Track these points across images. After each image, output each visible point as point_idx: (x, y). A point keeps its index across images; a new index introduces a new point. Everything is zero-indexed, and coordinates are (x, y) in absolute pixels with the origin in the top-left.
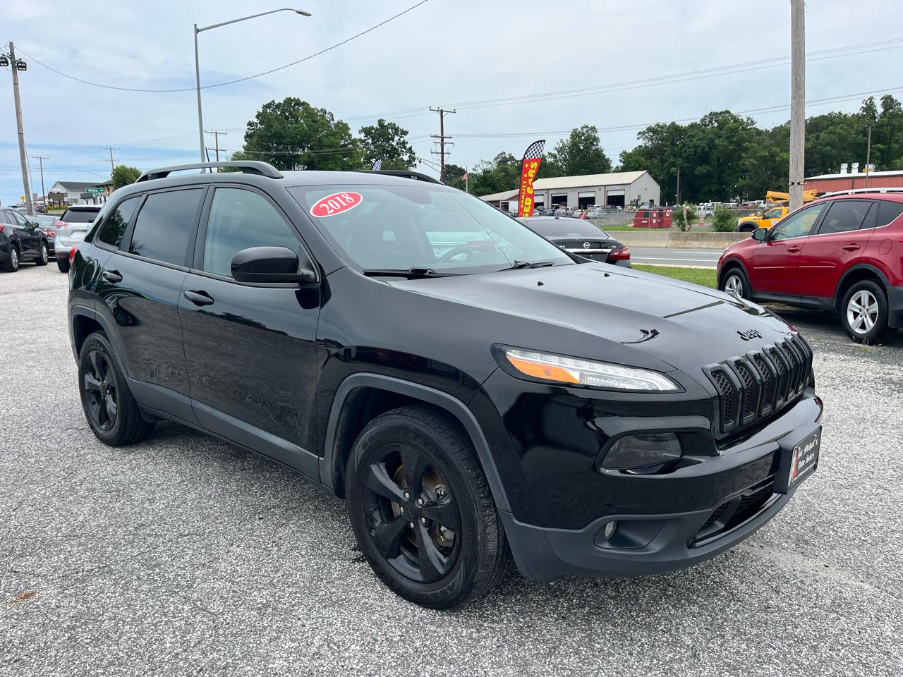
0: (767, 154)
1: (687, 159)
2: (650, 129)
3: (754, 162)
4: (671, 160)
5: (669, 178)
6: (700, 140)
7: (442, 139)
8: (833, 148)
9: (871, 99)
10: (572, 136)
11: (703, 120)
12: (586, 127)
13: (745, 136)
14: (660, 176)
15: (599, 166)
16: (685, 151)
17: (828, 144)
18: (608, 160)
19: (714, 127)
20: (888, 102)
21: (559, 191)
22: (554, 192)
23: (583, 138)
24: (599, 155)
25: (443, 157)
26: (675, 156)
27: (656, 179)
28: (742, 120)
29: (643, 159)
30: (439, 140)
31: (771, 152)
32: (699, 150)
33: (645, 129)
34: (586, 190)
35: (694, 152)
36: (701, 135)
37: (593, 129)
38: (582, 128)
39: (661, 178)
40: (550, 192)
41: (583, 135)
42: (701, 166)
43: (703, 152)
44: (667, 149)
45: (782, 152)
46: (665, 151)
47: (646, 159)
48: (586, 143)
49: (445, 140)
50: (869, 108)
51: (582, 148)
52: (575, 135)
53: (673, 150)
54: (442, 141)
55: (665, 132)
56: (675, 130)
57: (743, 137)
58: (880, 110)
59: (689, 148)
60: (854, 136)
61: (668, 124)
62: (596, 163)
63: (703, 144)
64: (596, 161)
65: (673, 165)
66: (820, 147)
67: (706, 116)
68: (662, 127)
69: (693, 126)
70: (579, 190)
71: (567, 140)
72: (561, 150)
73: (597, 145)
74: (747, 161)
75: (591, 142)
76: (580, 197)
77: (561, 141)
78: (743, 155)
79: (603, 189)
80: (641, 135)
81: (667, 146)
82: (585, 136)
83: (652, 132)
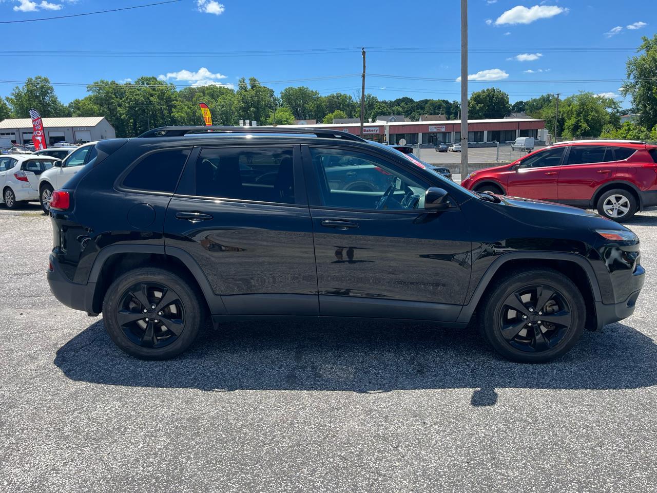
2: (96, 84)
10: (28, 85)
11: (136, 82)
12: (40, 78)
13: (172, 96)
22: (25, 130)
27: (110, 124)
28: (167, 85)
33: (92, 85)
34: (57, 130)
37: (46, 80)
38: (36, 78)
41: (38, 84)
43: (143, 104)
48: (42, 91)
51: (38, 94)
56: (116, 87)
58: (249, 87)
61: (109, 82)
67: (138, 80)
68: (106, 84)
70: (48, 130)
71: (23, 89)
72: (18, 96)
73: (51, 93)
74: (176, 114)
75: (45, 90)
76: (50, 136)
77: (17, 88)
78: (173, 110)
79: (71, 129)
80: (90, 88)
81: (113, 98)
82: (40, 85)
83: (99, 87)
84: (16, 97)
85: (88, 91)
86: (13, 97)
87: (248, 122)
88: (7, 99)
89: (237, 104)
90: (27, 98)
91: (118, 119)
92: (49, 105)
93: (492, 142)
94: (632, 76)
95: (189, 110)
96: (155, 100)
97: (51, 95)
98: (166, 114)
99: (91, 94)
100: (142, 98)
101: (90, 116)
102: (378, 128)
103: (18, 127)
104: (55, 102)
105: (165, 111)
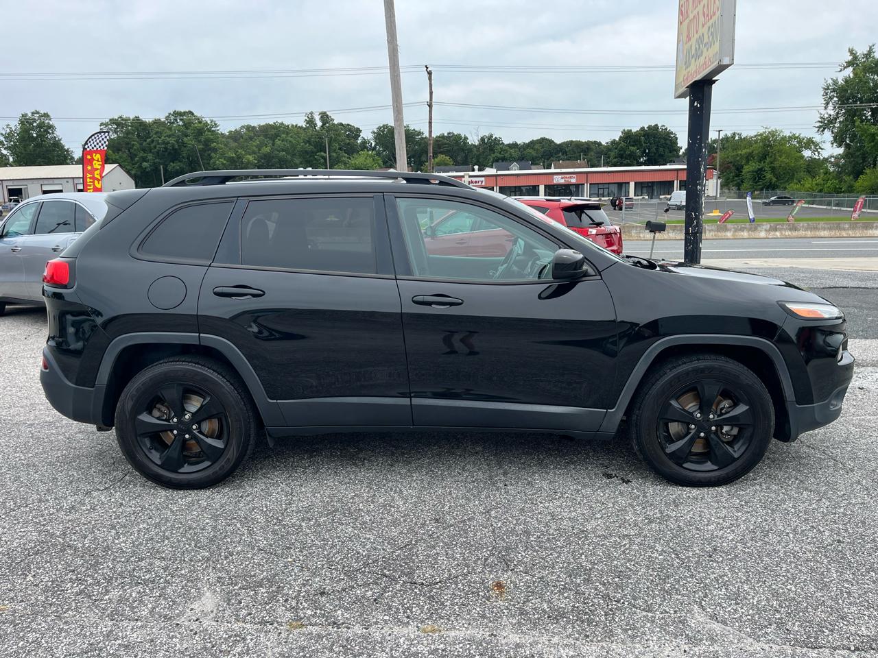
0: (234, 155)
1: (158, 154)
2: (113, 121)
3: (225, 162)
4: (141, 155)
5: (141, 173)
6: (169, 136)
8: (288, 153)
9: (311, 113)
10: (22, 122)
11: (167, 118)
12: (38, 113)
13: (212, 137)
14: (131, 170)
15: (58, 156)
16: (155, 147)
17: (283, 151)
18: (67, 151)
19: (179, 125)
20: (325, 117)
21: (15, 183)
22: (10, 183)
23: (35, 124)
24: (57, 144)
26: (144, 150)
27: (128, 172)
28: (207, 122)
29: (110, 151)
31: (238, 154)
32: (169, 147)
33: (108, 120)
34: (51, 182)
35: (164, 148)
36: (169, 132)
37: (46, 115)
38: (33, 113)
39: (133, 172)
40: (5, 184)
41: (35, 121)
42: (174, 163)
43: (174, 149)
44: (135, 143)
45: (246, 154)
46: (133, 145)
47: (114, 152)
48: (40, 131)
50: (311, 121)
51: (35, 135)
52: (25, 121)
53: (142, 144)
55: (129, 126)
56: (139, 124)
57: (209, 138)
58: (319, 124)
59: (159, 144)
60: (302, 144)
61: (131, 118)
62: (54, 154)
63: (172, 140)
64: (54, 150)
65: (144, 160)
66: (277, 152)
67: (170, 114)
68: (126, 120)
69: (157, 122)
70: (41, 182)
72: (9, 137)
73: (52, 133)
74: (217, 161)
75: (44, 130)
76: (44, 190)
79: (71, 181)
82: (38, 122)
83: (116, 124)
84: (6, 138)
90: (19, 139)
92: (49, 150)
93: (641, 197)
94: (831, 106)
97: (52, 136)
102: (483, 179)
103: (2, 178)
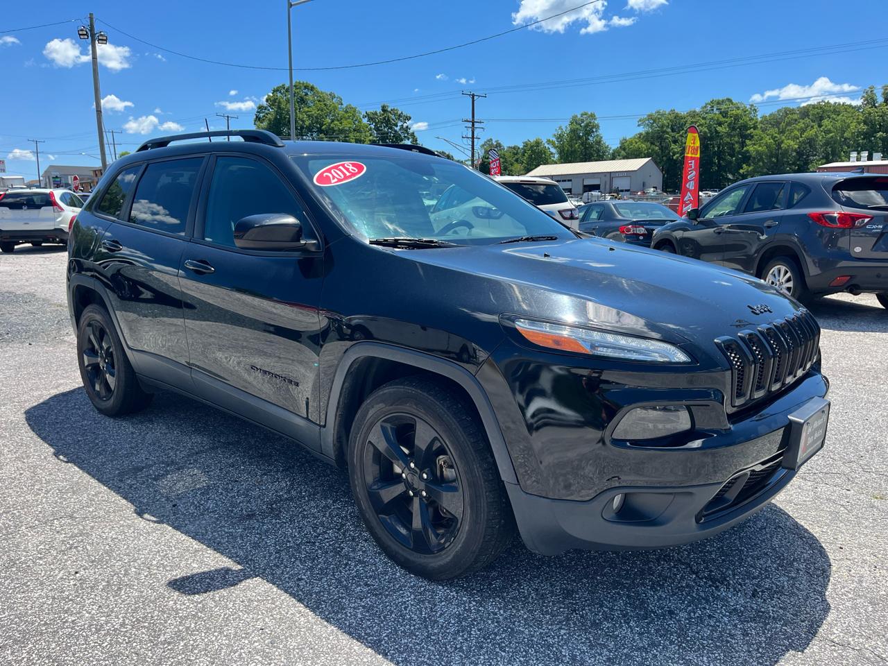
2: (650, 117)
3: (759, 149)
7: (473, 123)
10: (572, 124)
11: (704, 108)
12: (585, 114)
19: (715, 114)
23: (583, 124)
25: (473, 142)
26: (675, 142)
27: (658, 165)
30: (470, 125)
33: (645, 117)
34: (591, 176)
37: (593, 116)
38: (582, 115)
39: (661, 164)
44: (668, 136)
46: (666, 138)
48: (586, 130)
49: (476, 125)
51: (581, 134)
52: (575, 122)
54: (473, 125)
55: (665, 119)
56: (675, 118)
61: (667, 112)
67: (706, 104)
68: (662, 115)
69: (692, 114)
70: (583, 177)
71: (566, 127)
72: (560, 137)
73: (596, 131)
74: (751, 148)
75: (590, 129)
76: (585, 184)
77: (560, 128)
78: (748, 142)
79: (608, 175)
80: (641, 122)
81: (668, 133)
82: (585, 122)
83: (652, 119)
84: (558, 138)
85: (639, 125)
86: (554, 139)
87: (865, 154)
88: (549, 142)
89: (855, 127)
90: (568, 139)
91: (670, 159)
92: (591, 147)
95: (772, 141)
96: (724, 130)
97: (596, 134)
98: (737, 149)
99: (642, 130)
100: (706, 130)
101: (636, 158)
103: (552, 174)
104: (599, 143)
105: (736, 145)
